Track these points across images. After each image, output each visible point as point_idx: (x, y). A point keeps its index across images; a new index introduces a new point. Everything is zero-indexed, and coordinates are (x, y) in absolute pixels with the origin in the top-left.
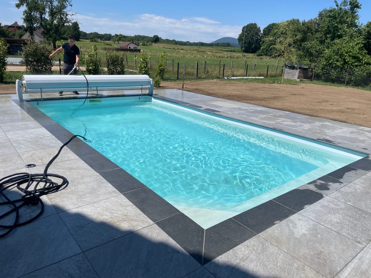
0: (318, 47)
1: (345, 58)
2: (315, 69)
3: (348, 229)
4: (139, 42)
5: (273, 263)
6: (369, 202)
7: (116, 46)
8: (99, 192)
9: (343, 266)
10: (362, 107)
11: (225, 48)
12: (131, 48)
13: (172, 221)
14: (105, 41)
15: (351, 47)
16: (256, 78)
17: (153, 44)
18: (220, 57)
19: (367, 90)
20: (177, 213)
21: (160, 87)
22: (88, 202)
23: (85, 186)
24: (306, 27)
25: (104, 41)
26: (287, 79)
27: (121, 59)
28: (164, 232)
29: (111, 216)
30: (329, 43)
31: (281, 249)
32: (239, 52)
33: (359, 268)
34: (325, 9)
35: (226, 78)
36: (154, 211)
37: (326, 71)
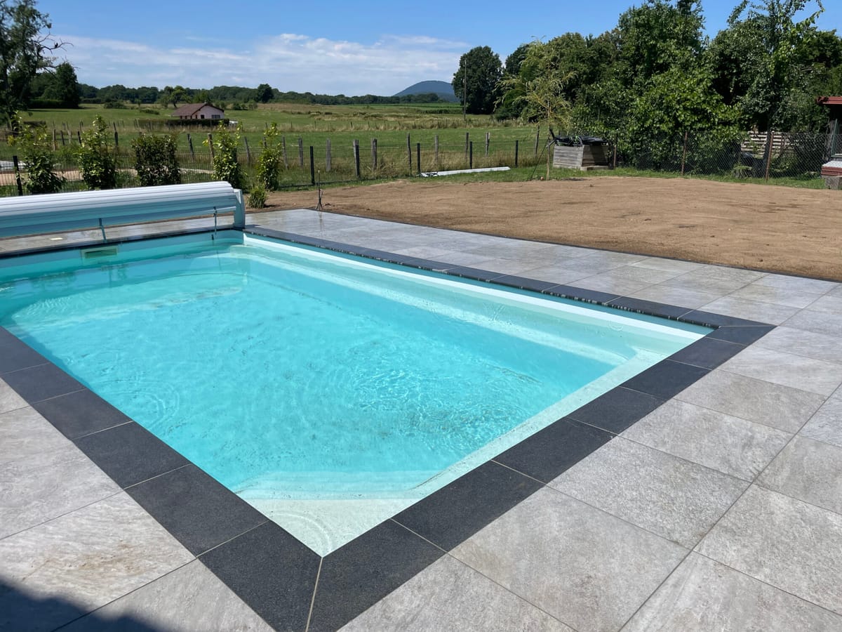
0: (619, 92)
1: (675, 113)
2: (616, 143)
3: (654, 513)
4: (225, 102)
5: (474, 622)
6: (706, 441)
7: (169, 114)
8: (64, 491)
9: (635, 607)
10: (712, 220)
11: (426, 105)
12: (206, 118)
13: (243, 546)
14: (143, 105)
15: (688, 89)
16: (492, 172)
17: (258, 104)
18: (414, 127)
19: (727, 182)
20: (257, 524)
21: (265, 206)
22: (32, 523)
23: (31, 478)
24: (596, 50)
25: (139, 104)
26: (561, 168)
27: (169, 146)
28: (217, 578)
29: (85, 553)
30: (641, 83)
31: (498, 582)
32: (456, 112)
33: (671, 608)
34: (632, 9)
35: (426, 176)
36: (200, 525)
37: (640, 144)
